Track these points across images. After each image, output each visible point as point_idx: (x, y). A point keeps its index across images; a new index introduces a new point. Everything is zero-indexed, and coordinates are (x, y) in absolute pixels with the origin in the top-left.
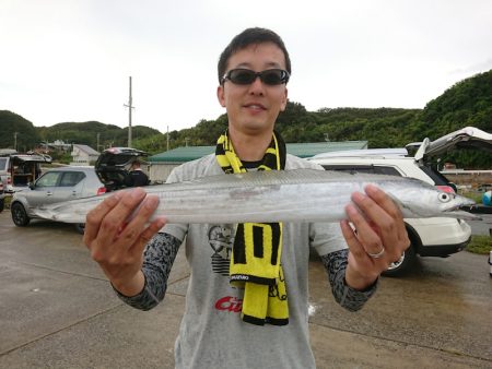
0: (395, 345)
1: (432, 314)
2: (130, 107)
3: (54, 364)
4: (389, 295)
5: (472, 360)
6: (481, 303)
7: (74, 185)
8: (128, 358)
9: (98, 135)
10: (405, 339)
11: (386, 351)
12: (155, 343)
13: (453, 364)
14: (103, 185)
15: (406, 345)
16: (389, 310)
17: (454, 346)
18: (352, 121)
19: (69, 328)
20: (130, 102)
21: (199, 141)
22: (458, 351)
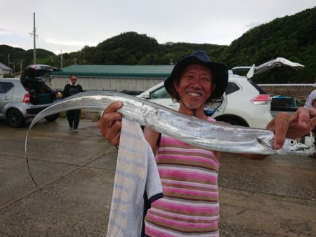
0: (247, 193)
1: (261, 173)
2: (35, 35)
3: (26, 223)
4: (233, 162)
5: (292, 199)
6: (286, 165)
7: (5, 92)
8: (80, 214)
9: (9, 56)
10: (252, 189)
11: (242, 197)
12: (96, 202)
13: (282, 202)
14: (27, 93)
15: (253, 193)
16: (236, 172)
17: (280, 191)
18: (186, 51)
19: (28, 196)
20: (34, 31)
21: (84, 61)
22: (283, 194)
